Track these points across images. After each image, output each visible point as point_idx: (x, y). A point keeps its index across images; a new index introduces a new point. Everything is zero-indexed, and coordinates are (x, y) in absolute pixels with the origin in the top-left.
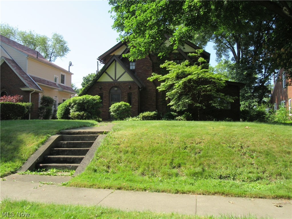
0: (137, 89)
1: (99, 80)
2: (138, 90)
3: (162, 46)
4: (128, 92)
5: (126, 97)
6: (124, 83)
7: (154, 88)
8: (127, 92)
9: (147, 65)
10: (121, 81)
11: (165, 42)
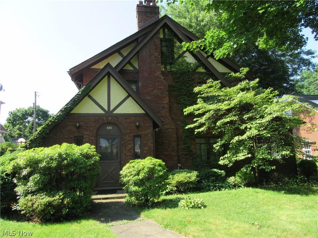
0: (151, 129)
1: (75, 111)
2: (153, 130)
3: (180, 60)
4: (135, 134)
5: (130, 144)
6: (127, 116)
7: (173, 127)
8: (132, 135)
9: (160, 87)
10: (119, 112)
11: (184, 55)
